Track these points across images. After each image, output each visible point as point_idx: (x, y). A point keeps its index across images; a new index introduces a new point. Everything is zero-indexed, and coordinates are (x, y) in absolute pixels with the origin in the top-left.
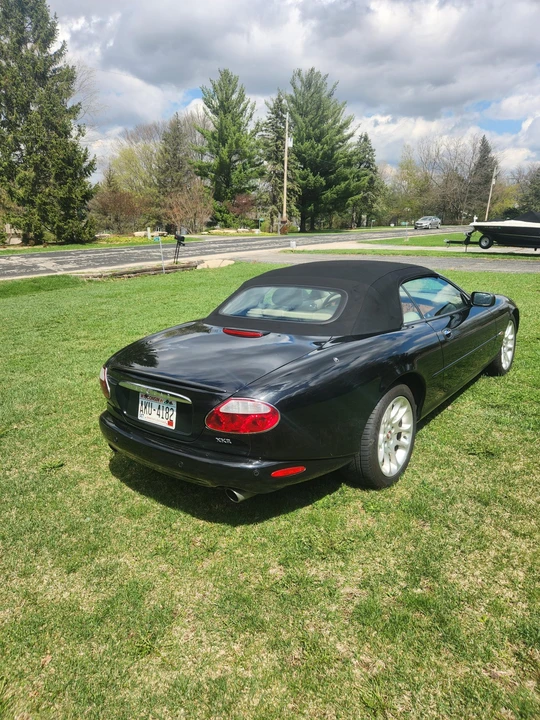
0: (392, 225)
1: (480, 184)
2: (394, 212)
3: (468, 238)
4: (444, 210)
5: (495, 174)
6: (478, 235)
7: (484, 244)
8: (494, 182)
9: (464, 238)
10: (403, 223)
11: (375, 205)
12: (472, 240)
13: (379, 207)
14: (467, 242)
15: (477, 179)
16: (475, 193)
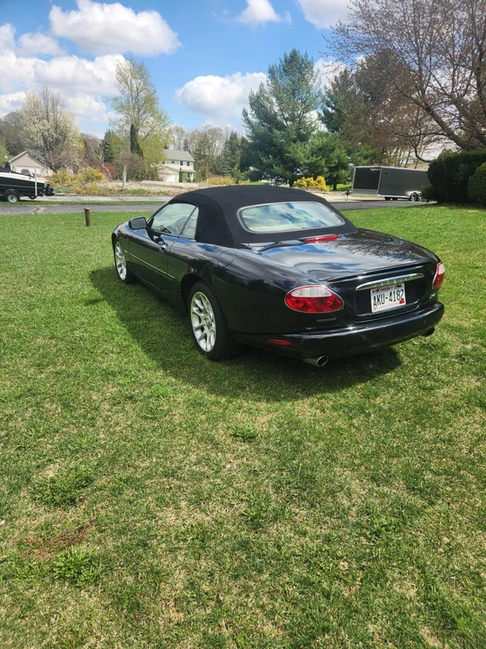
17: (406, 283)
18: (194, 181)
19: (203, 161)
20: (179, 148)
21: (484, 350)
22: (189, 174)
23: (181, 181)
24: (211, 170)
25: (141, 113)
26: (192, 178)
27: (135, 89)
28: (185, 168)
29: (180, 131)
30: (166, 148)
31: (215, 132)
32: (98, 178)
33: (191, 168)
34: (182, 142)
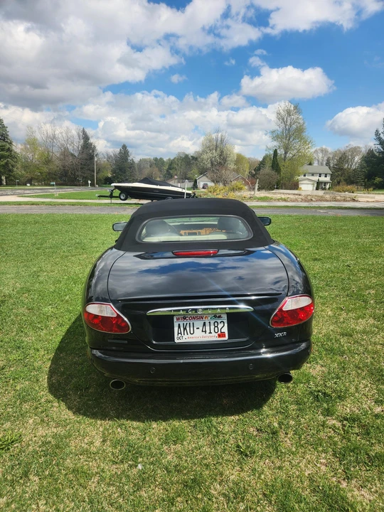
0: (28, 185)
1: (86, 159)
2: (29, 176)
3: (112, 194)
4: (66, 176)
5: (95, 153)
6: (117, 193)
7: (122, 197)
8: (96, 159)
9: (109, 194)
10: (36, 184)
11: (15, 169)
12: (114, 195)
13: (18, 171)
14: (111, 196)
15: (85, 156)
16: (84, 165)
17: (228, 314)
18: (329, 189)
19: (339, 173)
20: (322, 164)
21: (378, 410)
22: (325, 183)
23: (317, 189)
24: (345, 180)
25: (291, 140)
26: (328, 186)
27: (288, 123)
28: (323, 179)
29: (324, 151)
30: (310, 164)
31: (355, 151)
32: (240, 189)
33: (328, 179)
34: (326, 158)
